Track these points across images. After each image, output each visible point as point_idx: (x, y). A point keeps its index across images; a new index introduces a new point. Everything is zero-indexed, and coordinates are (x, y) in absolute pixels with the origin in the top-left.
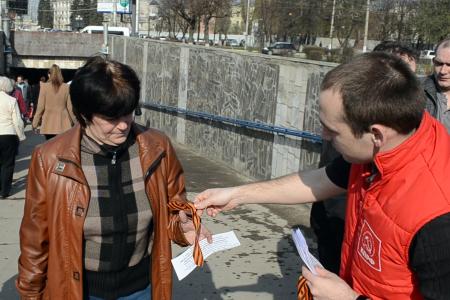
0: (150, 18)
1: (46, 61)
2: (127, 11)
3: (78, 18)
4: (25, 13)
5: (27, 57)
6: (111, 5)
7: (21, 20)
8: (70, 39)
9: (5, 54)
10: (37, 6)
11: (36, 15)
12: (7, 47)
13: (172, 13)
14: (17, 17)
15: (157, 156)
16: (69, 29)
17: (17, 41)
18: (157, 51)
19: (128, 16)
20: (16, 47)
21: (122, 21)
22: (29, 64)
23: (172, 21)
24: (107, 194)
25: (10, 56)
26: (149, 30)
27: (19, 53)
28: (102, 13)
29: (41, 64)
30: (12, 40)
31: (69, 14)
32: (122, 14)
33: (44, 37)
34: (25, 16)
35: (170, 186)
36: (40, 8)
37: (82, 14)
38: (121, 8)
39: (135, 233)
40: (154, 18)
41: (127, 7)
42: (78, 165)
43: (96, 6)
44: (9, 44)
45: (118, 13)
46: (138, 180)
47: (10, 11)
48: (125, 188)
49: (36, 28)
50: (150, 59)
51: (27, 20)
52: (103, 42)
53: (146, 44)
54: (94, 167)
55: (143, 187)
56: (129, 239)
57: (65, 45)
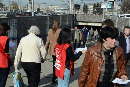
0: (118, 10)
1: (85, 23)
2: (111, 8)
3: (95, 10)
4: (80, 9)
5: (80, 22)
6: (106, 6)
7: (78, 11)
8: (93, 17)
9: (74, 21)
10: (83, 7)
11: (82, 9)
12: (74, 19)
13: (126, 8)
14: (77, 10)
15: (120, 55)
16: (92, 13)
17: (77, 17)
18: (121, 21)
19: (111, 9)
20: (77, 19)
21: (109, 11)
22: (80, 24)
23: (126, 11)
24: (107, 63)
25: (75, 21)
26: (118, 14)
27: (78, 20)
28: (103, 8)
29: (84, 24)
30: (76, 17)
31: (92, 9)
32: (109, 9)
33: (85, 16)
34: (79, 10)
35: (122, 63)
36: (84, 7)
37: (96, 9)
38: (109, 7)
39: (112, 74)
40: (119, 10)
41: (111, 7)
42: (101, 54)
43: (101, 7)
44: (75, 18)
45: (108, 8)
46: (115, 61)
47: (75, 8)
48: (112, 62)
49: (82, 13)
50: (118, 23)
51: (80, 11)
52: (103, 18)
53: (117, 18)
54: (104, 55)
55: (116, 63)
56: (111, 76)
57: (91, 18)
